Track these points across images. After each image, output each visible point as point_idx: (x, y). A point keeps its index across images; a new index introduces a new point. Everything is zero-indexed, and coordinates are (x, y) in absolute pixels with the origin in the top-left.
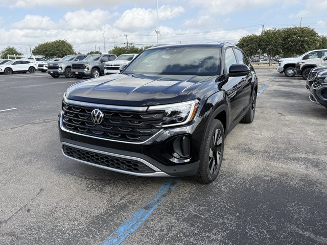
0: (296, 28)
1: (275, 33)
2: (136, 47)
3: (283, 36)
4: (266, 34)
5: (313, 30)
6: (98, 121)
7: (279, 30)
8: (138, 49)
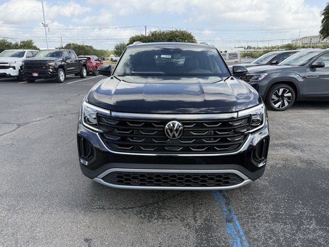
0: (177, 31)
1: (161, 34)
2: (9, 41)
3: (168, 38)
4: (153, 35)
5: (190, 34)
6: (176, 135)
7: (164, 32)
8: (11, 43)
